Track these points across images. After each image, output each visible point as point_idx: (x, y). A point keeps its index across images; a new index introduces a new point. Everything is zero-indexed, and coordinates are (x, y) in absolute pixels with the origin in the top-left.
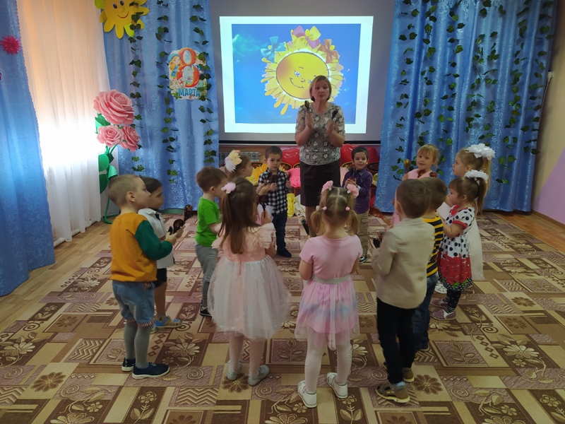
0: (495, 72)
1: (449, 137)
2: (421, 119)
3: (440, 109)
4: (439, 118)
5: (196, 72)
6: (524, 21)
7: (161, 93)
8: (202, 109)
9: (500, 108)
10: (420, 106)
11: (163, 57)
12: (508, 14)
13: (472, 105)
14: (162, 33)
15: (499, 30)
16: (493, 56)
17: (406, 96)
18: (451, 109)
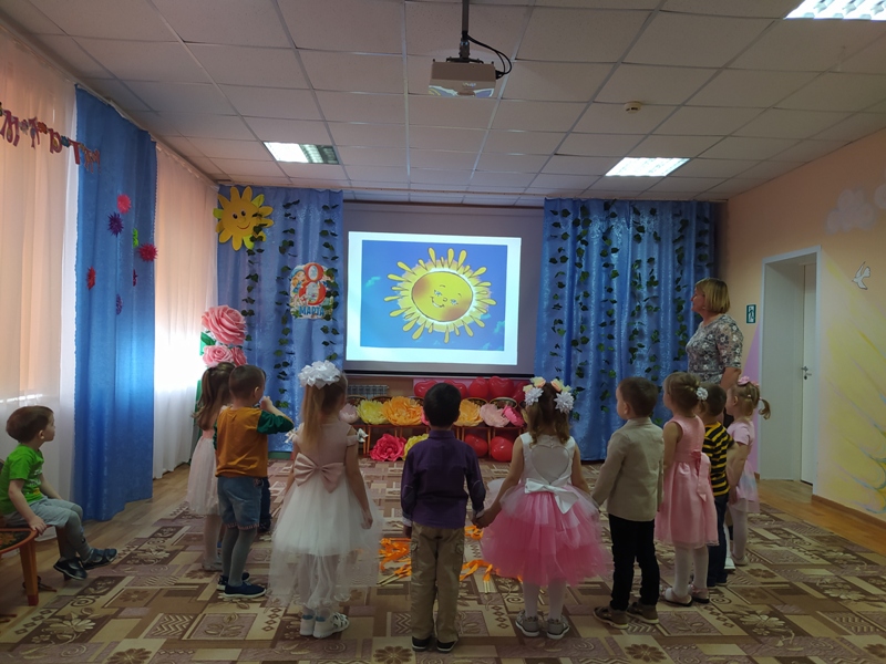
0: (655, 298)
1: (611, 369)
2: (578, 347)
3: (599, 337)
4: (598, 347)
5: (322, 289)
6: (681, 248)
7: (278, 311)
8: (325, 330)
9: (666, 338)
10: (576, 333)
11: (285, 273)
12: (663, 240)
13: (634, 334)
14: (287, 246)
15: (656, 256)
16: (652, 283)
17: (561, 322)
18: (611, 337)
